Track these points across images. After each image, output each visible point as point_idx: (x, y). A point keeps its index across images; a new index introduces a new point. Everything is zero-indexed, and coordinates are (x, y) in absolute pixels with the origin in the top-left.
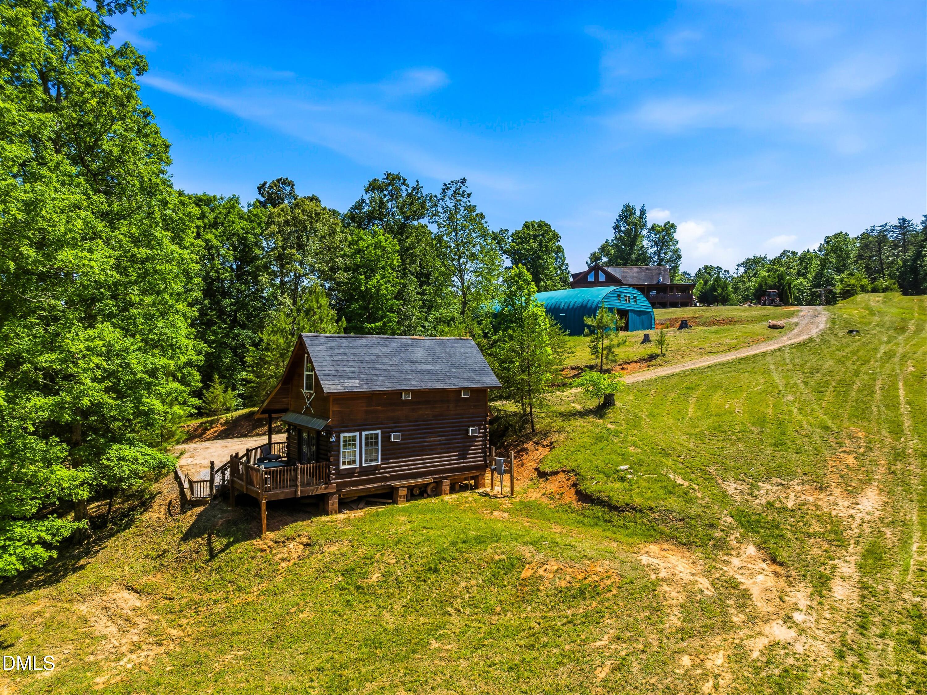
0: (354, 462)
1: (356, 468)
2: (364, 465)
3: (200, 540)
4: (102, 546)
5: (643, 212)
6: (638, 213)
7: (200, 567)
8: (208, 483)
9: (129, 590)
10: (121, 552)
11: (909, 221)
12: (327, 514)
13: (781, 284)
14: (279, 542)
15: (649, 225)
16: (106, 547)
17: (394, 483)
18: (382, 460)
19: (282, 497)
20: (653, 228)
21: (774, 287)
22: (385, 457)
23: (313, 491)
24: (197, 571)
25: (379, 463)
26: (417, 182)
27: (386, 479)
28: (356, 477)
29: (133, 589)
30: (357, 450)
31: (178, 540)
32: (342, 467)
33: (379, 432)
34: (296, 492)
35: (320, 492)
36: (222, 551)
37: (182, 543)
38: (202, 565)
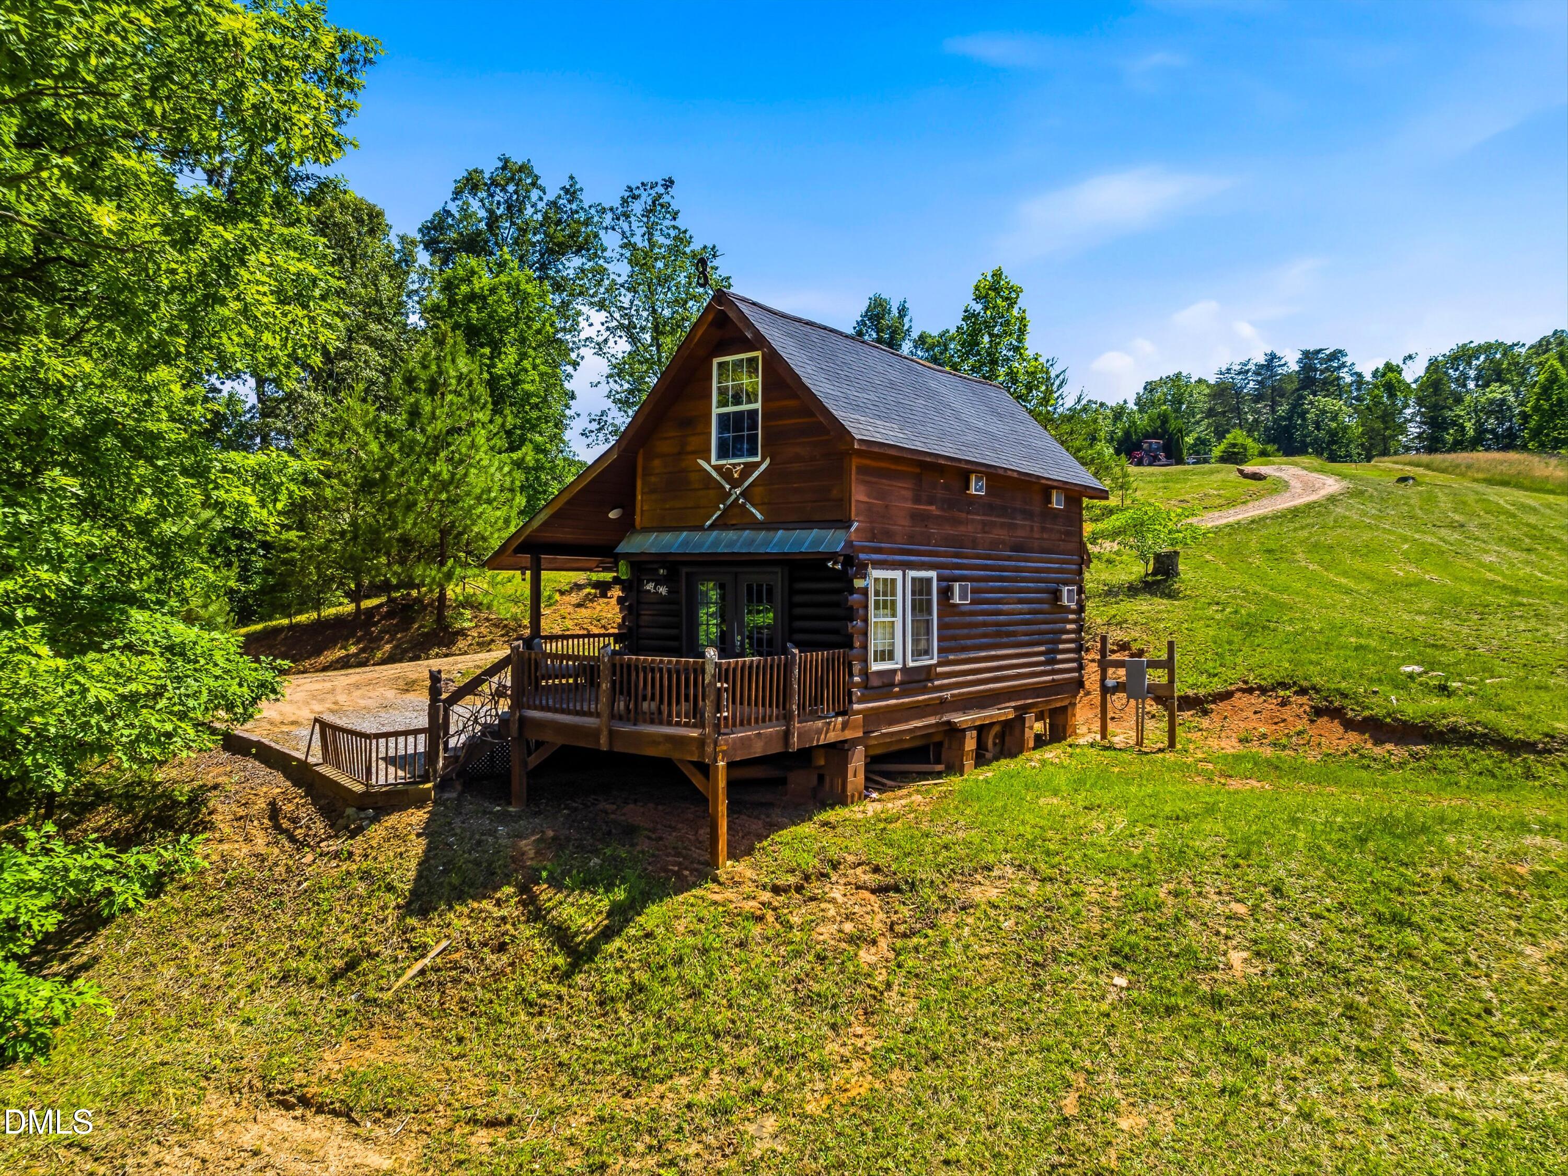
0: (891, 656)
1: (894, 672)
2: (911, 664)
3: (486, 905)
4: (76, 960)
5: (903, 311)
6: (895, 312)
7: (545, 995)
8: (422, 738)
9: (289, 1107)
10: (169, 971)
11: (1280, 359)
12: (843, 802)
13: (1165, 431)
14: (785, 890)
15: (915, 335)
16: (95, 960)
17: (958, 718)
18: (940, 651)
19: (758, 750)
20: (922, 339)
21: (1155, 435)
22: (945, 644)
23: (819, 732)
24: (536, 1009)
25: (934, 661)
26: (572, 178)
27: (943, 705)
28: (897, 696)
29: (304, 1101)
30: (898, 620)
31: (392, 917)
32: (875, 667)
33: (933, 574)
34: (787, 735)
35: (832, 737)
36: (607, 934)
37: (412, 921)
38: (546, 987)
